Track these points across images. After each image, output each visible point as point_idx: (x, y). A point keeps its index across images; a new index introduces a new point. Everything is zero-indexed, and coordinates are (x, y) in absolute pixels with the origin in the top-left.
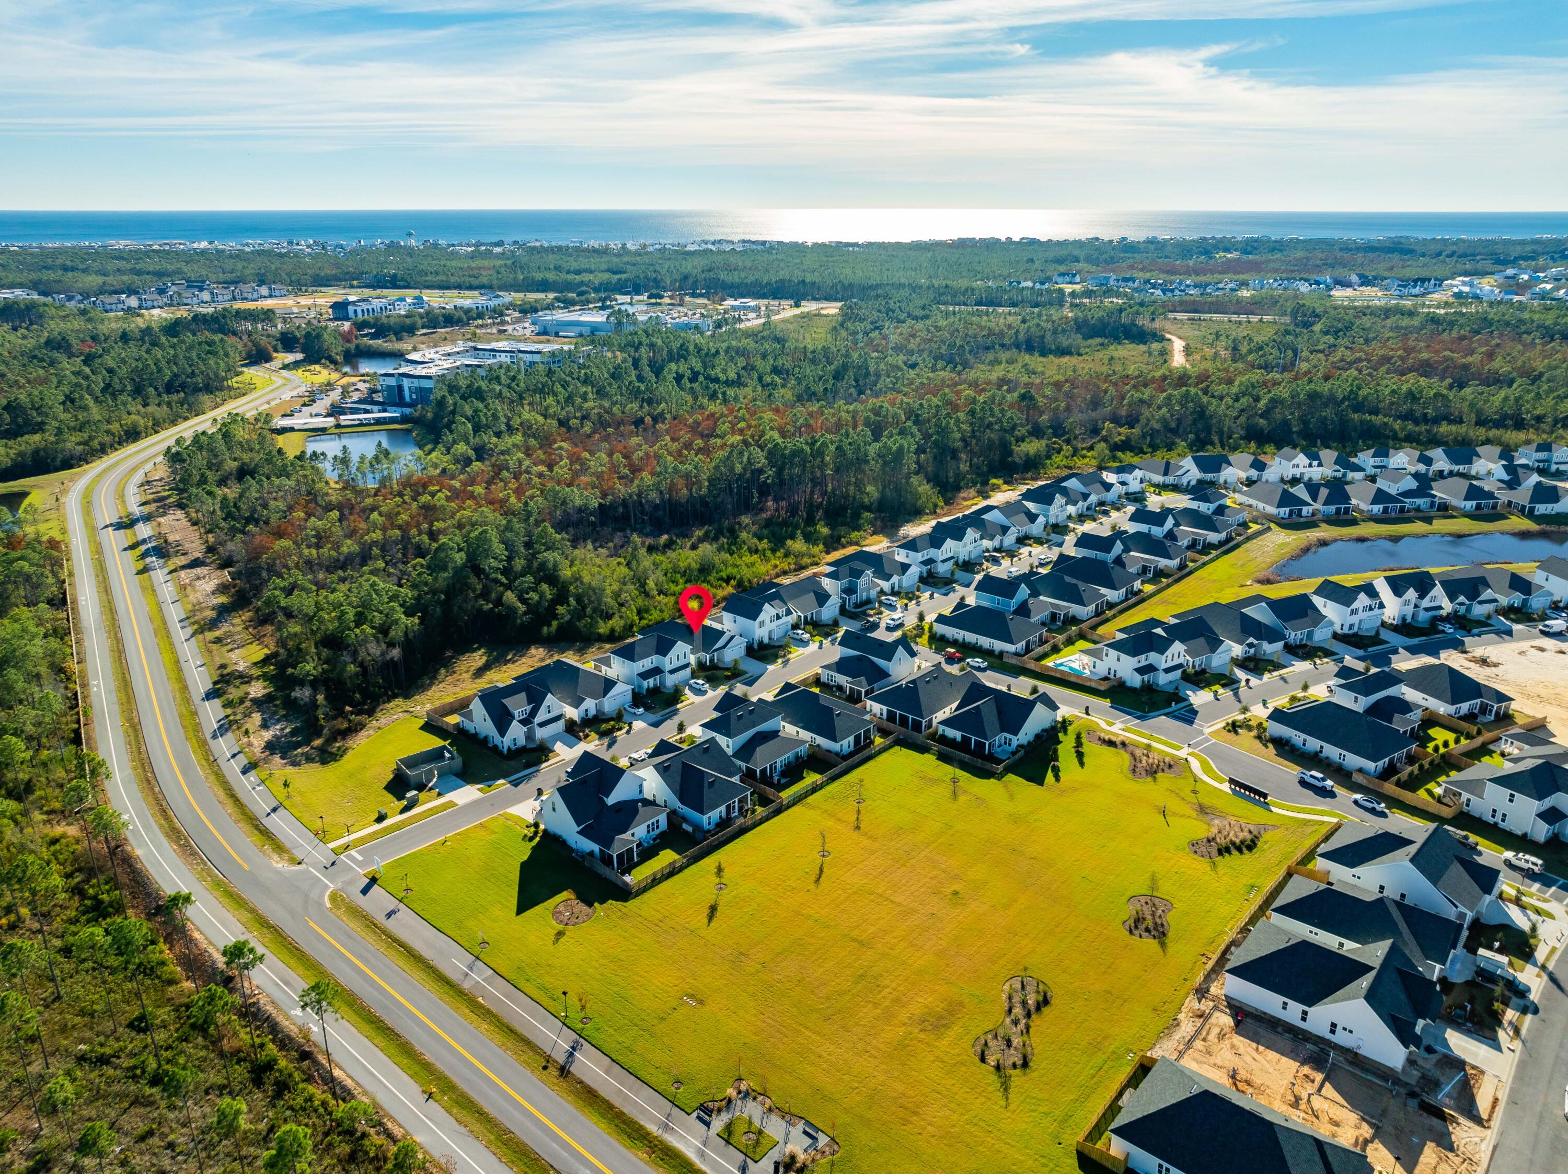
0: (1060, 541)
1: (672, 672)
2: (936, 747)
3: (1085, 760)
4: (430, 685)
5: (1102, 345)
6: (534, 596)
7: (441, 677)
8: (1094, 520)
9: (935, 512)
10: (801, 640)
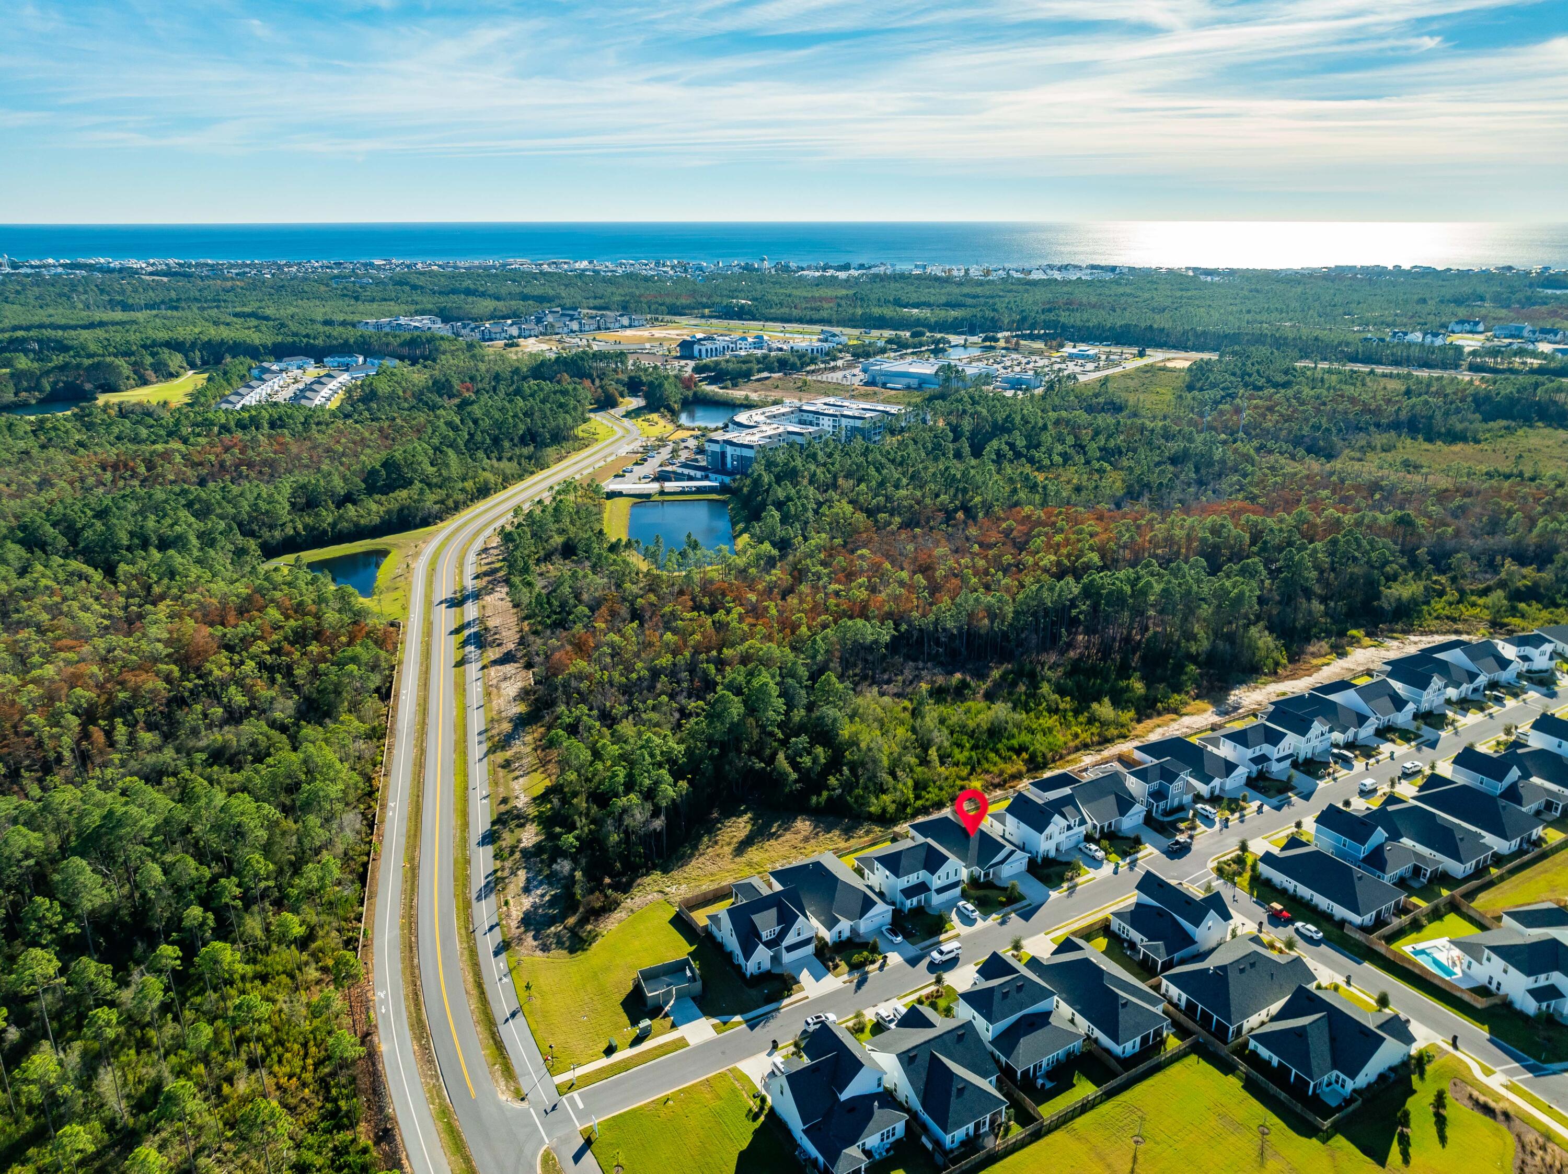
0: (1433, 738)
1: (940, 891)
2: (1243, 1067)
3: (1448, 1132)
4: (692, 856)
5: (1507, 428)
6: (807, 760)
7: (702, 847)
8: (1482, 709)
9: (1276, 673)
10: (1093, 858)
